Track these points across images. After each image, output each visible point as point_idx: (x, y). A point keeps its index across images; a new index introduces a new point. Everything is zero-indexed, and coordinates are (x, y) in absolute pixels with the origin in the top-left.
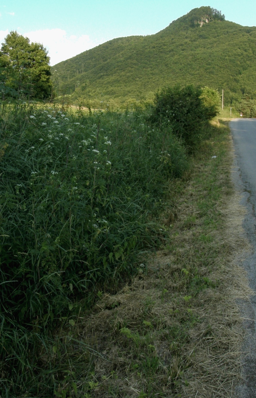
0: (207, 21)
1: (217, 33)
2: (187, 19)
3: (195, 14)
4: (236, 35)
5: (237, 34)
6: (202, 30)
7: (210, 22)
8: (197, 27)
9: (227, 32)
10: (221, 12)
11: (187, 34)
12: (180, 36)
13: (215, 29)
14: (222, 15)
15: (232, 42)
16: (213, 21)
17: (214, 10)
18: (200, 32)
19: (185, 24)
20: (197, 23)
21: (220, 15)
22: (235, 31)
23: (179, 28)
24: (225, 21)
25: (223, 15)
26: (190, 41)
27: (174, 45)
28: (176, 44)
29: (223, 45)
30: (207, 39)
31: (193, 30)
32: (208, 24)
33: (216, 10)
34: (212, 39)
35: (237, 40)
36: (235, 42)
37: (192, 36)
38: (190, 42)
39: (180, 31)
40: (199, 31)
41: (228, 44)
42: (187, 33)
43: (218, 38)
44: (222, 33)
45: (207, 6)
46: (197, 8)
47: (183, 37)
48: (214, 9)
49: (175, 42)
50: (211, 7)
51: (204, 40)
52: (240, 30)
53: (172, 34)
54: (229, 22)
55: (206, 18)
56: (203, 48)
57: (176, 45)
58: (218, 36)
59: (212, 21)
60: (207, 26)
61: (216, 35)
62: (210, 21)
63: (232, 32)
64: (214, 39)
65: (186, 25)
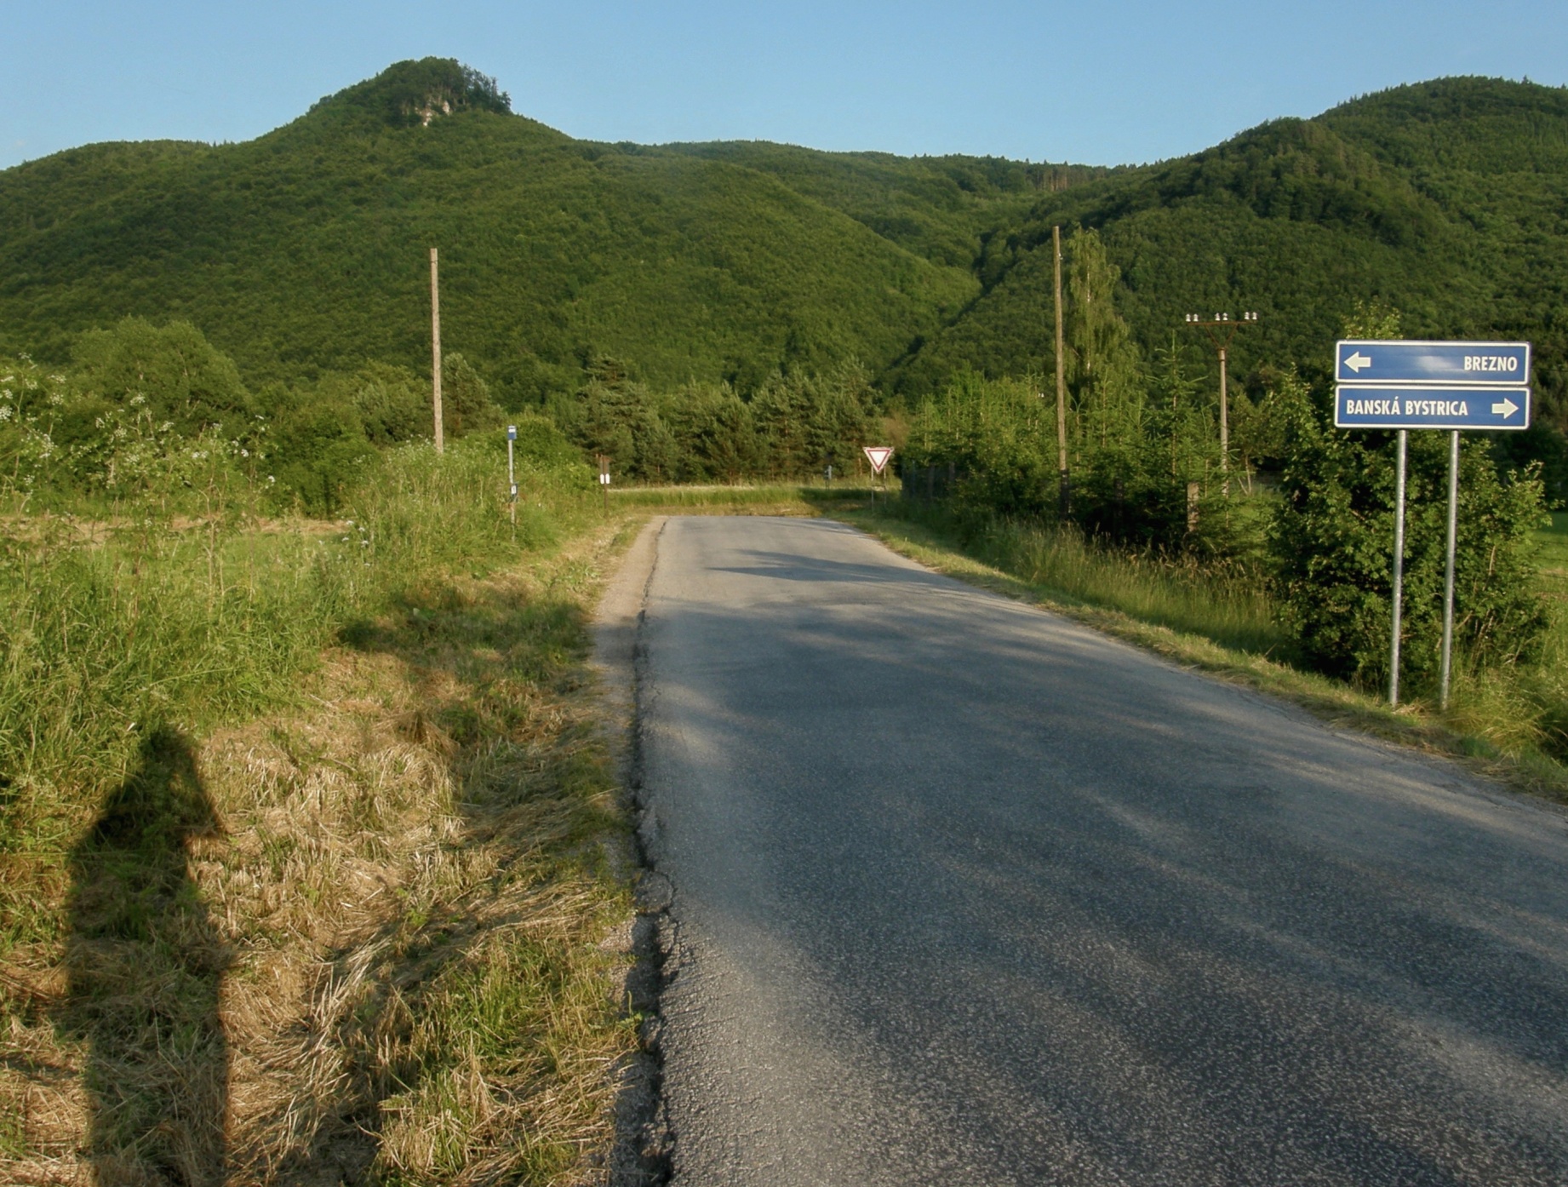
0: (447, 109)
1: (484, 153)
2: (376, 96)
3: (403, 81)
4: (550, 164)
5: (552, 160)
6: (431, 138)
7: (460, 115)
8: (412, 126)
9: (520, 151)
10: (497, 83)
11: (376, 148)
12: (347, 151)
13: (476, 137)
14: (500, 93)
15: (538, 186)
16: (470, 110)
17: (470, 74)
18: (423, 143)
19: (368, 113)
20: (413, 111)
21: (494, 93)
22: (545, 150)
23: (343, 124)
24: (511, 115)
25: (505, 95)
26: (385, 171)
27: (323, 180)
28: (333, 178)
29: (507, 192)
30: (447, 171)
31: (395, 133)
32: (451, 118)
33: (477, 74)
34: (464, 172)
35: (554, 179)
36: (549, 185)
37: (392, 154)
38: (384, 176)
39: (347, 134)
40: (419, 141)
41: (525, 192)
42: (373, 144)
43: (488, 169)
44: (502, 152)
45: (448, 58)
46: (412, 61)
47: (359, 156)
48: (472, 69)
49: (328, 174)
50: (460, 64)
51: (437, 172)
52: (564, 148)
53: (319, 143)
54: (525, 119)
55: (443, 99)
56: (434, 199)
57: (332, 182)
58: (488, 162)
59: (465, 109)
60: (447, 125)
61: (481, 157)
62: (459, 110)
63: (536, 154)
64: (473, 171)
65: (371, 117)
